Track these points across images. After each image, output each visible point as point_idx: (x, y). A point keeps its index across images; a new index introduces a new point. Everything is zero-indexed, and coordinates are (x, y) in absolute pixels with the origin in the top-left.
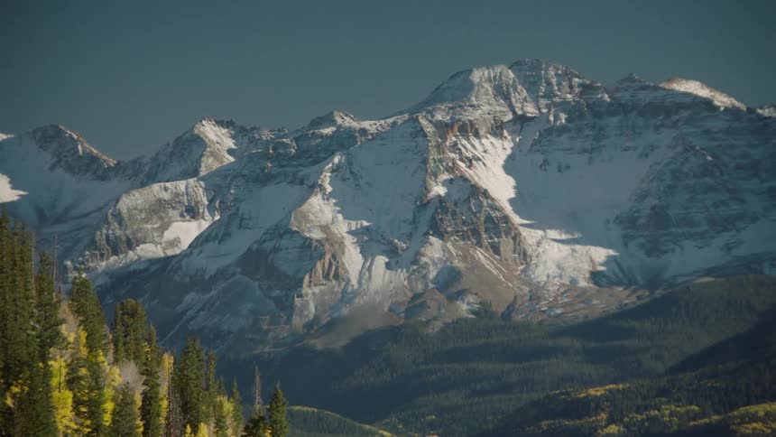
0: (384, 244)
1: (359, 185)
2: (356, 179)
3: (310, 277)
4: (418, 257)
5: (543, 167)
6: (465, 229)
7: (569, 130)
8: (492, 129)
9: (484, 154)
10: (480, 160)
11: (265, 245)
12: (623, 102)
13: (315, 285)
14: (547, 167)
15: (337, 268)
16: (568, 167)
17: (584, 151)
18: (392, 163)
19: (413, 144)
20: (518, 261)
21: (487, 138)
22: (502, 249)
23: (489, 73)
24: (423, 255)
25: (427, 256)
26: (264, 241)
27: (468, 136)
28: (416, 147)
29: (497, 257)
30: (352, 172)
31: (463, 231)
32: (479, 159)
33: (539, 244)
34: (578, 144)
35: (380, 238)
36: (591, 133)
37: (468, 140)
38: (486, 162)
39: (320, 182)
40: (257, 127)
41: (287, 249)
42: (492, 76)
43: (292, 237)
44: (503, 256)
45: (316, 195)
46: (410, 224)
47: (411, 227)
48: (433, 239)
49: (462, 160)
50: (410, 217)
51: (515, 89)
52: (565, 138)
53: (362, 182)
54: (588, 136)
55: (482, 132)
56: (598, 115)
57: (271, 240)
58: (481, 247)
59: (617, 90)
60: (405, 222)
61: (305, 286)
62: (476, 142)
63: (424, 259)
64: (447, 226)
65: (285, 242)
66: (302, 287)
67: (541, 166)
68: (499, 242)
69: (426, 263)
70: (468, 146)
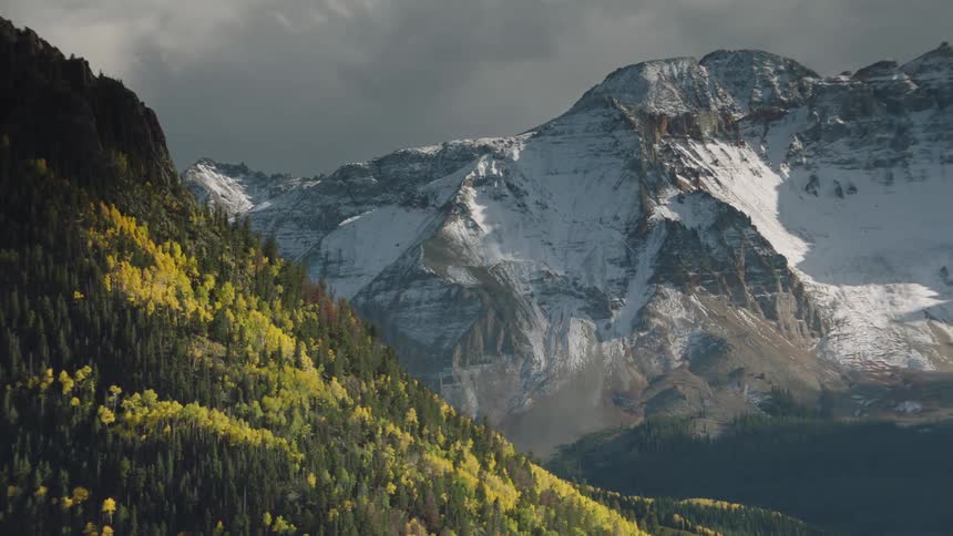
0: (581, 297)
1: (524, 205)
2: (518, 196)
3: (464, 350)
4: (645, 317)
5: (811, 190)
6: (716, 273)
7: (848, 133)
8: (720, 130)
9: (713, 167)
10: (712, 175)
11: (379, 298)
12: (933, 87)
13: (472, 364)
14: (817, 189)
15: (507, 336)
16: (853, 189)
17: (878, 164)
18: (576, 172)
19: (609, 140)
20: (806, 331)
21: (714, 142)
22: (779, 309)
23: (671, 70)
24: (654, 315)
25: (659, 316)
26: (377, 292)
27: (686, 139)
28: (616, 144)
29: (774, 323)
30: (510, 186)
31: (714, 278)
32: (709, 173)
33: (834, 305)
34: (863, 154)
35: (573, 289)
36: (886, 135)
37: (686, 144)
38: (721, 179)
39: (458, 201)
40: (283, 173)
41: (418, 303)
42: (676, 73)
43: (424, 284)
44: (781, 321)
45: (455, 221)
46: (622, 265)
47: (623, 270)
48: (668, 290)
49: (683, 174)
50: (620, 253)
51: (716, 94)
52: (840, 145)
53: (530, 201)
54: (880, 141)
55: (706, 133)
56: (895, 108)
57: (387, 289)
58: (744, 306)
59: (922, 69)
60: (612, 261)
61: (455, 364)
62: (699, 148)
63: (657, 322)
64: (689, 269)
65: (412, 293)
66: (451, 365)
67: (807, 188)
68: (774, 298)
69: (659, 327)
70: (687, 153)
